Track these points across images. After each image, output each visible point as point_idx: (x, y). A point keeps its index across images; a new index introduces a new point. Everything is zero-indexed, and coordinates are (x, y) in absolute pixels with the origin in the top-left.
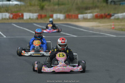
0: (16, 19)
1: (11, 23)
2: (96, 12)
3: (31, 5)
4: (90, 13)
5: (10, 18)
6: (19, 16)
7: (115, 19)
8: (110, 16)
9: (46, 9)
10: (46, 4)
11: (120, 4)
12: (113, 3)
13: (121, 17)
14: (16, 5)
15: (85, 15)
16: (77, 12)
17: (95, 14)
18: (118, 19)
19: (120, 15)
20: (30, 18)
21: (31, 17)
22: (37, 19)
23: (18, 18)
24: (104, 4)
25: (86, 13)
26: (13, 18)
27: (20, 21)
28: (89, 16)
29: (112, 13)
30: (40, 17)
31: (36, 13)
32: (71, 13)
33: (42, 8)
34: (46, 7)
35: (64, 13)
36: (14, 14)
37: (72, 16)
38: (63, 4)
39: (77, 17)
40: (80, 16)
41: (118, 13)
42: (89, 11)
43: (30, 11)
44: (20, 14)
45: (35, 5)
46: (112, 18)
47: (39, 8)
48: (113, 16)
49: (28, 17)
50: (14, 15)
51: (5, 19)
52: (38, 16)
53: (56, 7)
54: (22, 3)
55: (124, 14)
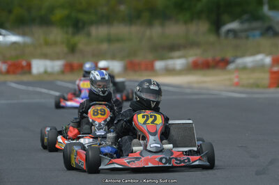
0: (14, 73)
1: (4, 83)
2: (194, 55)
3: (47, 44)
4: (179, 57)
5: (1, 73)
6: (22, 67)
7: (237, 69)
8: (226, 62)
9: (81, 52)
10: (80, 40)
11: (247, 37)
12: (231, 35)
13: (250, 65)
14: (14, 43)
15: (170, 63)
16: (150, 57)
17: (191, 59)
18: (244, 68)
19: (249, 60)
20: (46, 72)
21: (49, 70)
22: (63, 72)
23: (19, 71)
24: (212, 38)
25: (172, 58)
26: (8, 72)
27: (25, 78)
28: (179, 63)
29: (229, 56)
30: (70, 68)
31: (58, 58)
32: (138, 59)
33: (73, 49)
34: (81, 46)
35: (122, 59)
36: (9, 62)
37: (139, 64)
38: (118, 40)
39: (150, 67)
40: (159, 65)
41: (243, 55)
42: (177, 54)
43: (45, 56)
44: (24, 63)
45: (55, 43)
46: (231, 67)
47: (65, 49)
48: (233, 62)
49: (42, 70)
50: (10, 66)
52: (65, 66)
53: (105, 46)
54: (28, 40)
55: (259, 57)
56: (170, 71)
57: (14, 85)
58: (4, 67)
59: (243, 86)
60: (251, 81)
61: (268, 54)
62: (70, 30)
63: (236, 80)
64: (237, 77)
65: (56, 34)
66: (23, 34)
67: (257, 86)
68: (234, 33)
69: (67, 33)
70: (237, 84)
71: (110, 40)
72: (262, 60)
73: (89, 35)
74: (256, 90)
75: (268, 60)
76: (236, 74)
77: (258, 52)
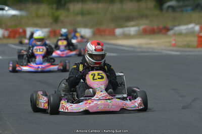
0: (14, 37)
1: (6, 45)
2: (144, 24)
3: (38, 16)
4: (134, 26)
5: (4, 37)
6: (20, 33)
7: (175, 35)
8: (167, 29)
9: (63, 22)
10: (62, 14)
11: (182, 11)
12: (170, 10)
13: (184, 32)
14: (14, 16)
15: (126, 30)
16: (112, 26)
17: (142, 27)
18: (180, 34)
19: (183, 28)
22: (49, 37)
23: (17, 36)
24: (157, 12)
25: (127, 27)
26: (9, 37)
28: (132, 30)
29: (169, 25)
30: (54, 33)
31: (45, 27)
32: (103, 27)
33: (56, 20)
34: (62, 18)
35: (91, 27)
36: (10, 30)
37: (104, 31)
38: (89, 13)
39: (112, 34)
40: (118, 31)
41: (179, 25)
42: (132, 23)
43: (36, 25)
44: (21, 30)
45: (43, 16)
46: (171, 33)
47: (51, 20)
48: (172, 29)
50: (11, 32)
52: (50, 32)
53: (79, 18)
54: (24, 13)
55: (191, 26)
56: (126, 36)
57: (13, 46)
58: (7, 33)
59: (178, 47)
60: (185, 43)
61: (197, 24)
62: (55, 6)
63: (173, 42)
64: (174, 40)
65: (44, 9)
66: (20, 9)
67: (188, 46)
68: (173, 8)
69: (52, 8)
70: (174, 45)
71: (82, 13)
72: (193, 28)
73: (68, 10)
74: (188, 49)
75: (197, 28)
76: (173, 38)
77: (190, 22)
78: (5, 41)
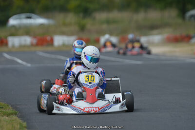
0: (42, 45)
1: (34, 52)
2: (167, 33)
3: (65, 25)
5: (32, 45)
6: (47, 41)
8: (189, 38)
12: (193, 18)
14: (42, 25)
17: (165, 35)
23: (45, 43)
24: (180, 21)
26: (37, 44)
27: (49, 49)
28: (156, 38)
29: (191, 33)
33: (82, 28)
34: (88, 26)
35: (117, 35)
42: (155, 32)
43: (63, 33)
44: (48, 38)
46: (193, 41)
47: (77, 28)
48: (194, 37)
49: (61, 43)
50: (39, 40)
51: (25, 46)
53: (105, 26)
54: (51, 22)
58: (35, 41)
62: (81, 15)
65: (71, 18)
66: (47, 18)
71: (108, 22)
73: (94, 18)
78: (33, 49)
